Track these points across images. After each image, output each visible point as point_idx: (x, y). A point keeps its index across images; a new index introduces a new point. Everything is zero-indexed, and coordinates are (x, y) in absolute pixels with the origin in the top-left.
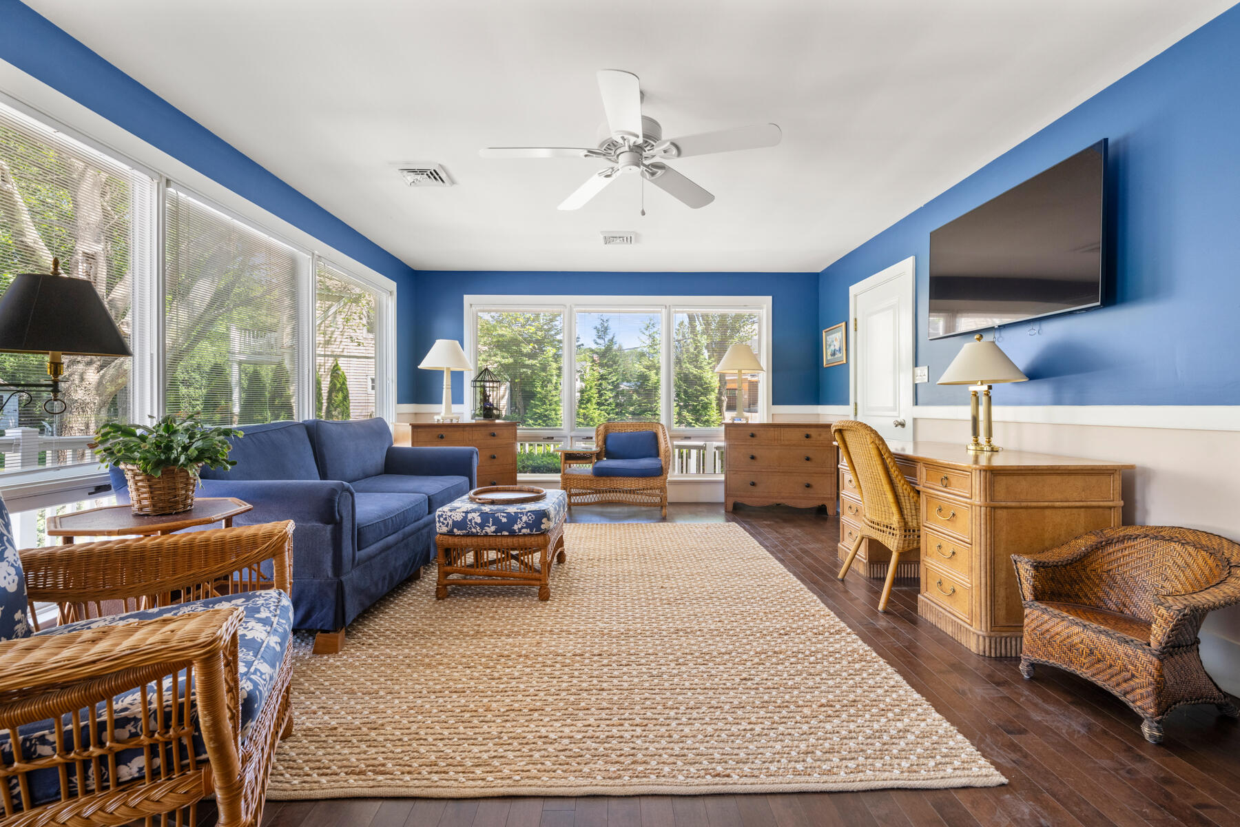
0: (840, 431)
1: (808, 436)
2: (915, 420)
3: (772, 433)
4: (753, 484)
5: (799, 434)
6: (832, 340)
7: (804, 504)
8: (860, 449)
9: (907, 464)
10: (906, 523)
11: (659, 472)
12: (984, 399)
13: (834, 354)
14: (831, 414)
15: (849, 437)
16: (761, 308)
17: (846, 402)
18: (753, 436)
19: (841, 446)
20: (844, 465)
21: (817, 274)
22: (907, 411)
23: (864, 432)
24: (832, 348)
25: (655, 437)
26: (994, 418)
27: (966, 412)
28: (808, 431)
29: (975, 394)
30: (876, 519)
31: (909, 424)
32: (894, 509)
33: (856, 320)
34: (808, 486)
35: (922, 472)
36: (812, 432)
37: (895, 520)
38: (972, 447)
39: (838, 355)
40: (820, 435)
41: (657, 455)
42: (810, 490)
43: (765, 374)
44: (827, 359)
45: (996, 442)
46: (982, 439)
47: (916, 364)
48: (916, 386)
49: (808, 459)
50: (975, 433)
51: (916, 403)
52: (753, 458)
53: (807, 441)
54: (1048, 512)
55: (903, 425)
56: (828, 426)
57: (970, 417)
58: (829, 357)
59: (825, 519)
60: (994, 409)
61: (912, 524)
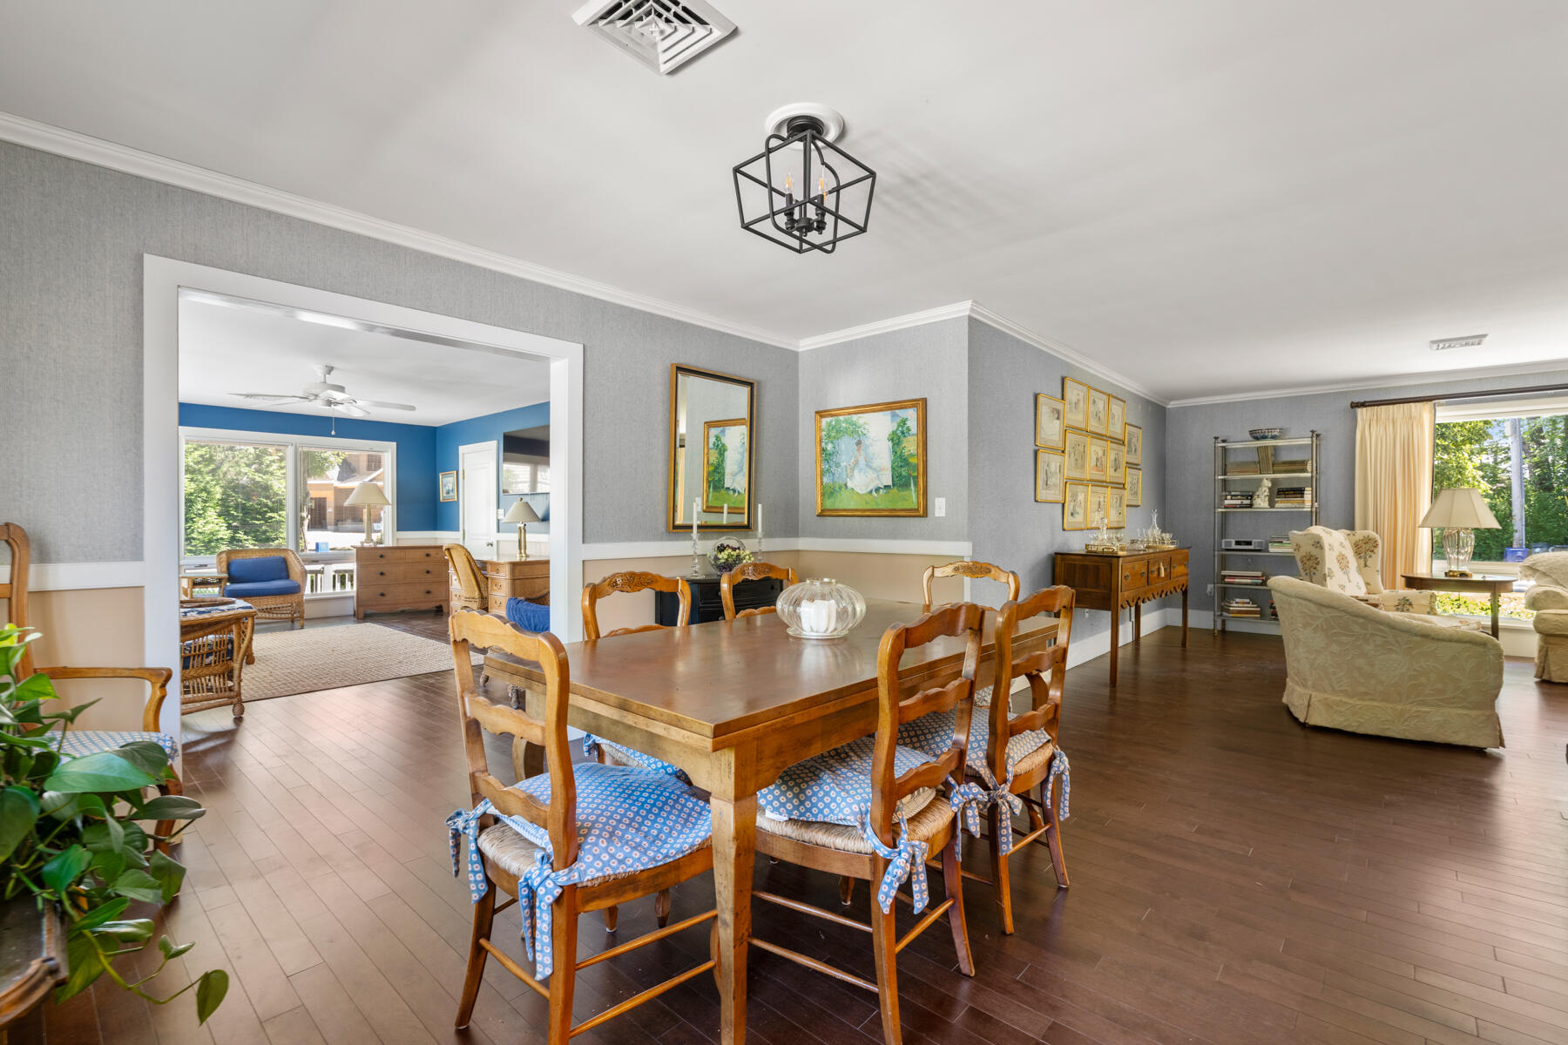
0: (448, 549)
1: (428, 555)
2: (498, 541)
3: (398, 554)
4: (382, 595)
5: (421, 553)
6: (446, 482)
7: (424, 607)
8: (459, 560)
9: (484, 565)
10: (482, 595)
11: (296, 590)
12: (523, 531)
13: (448, 493)
14: (444, 538)
15: (453, 552)
16: (388, 452)
17: (458, 530)
18: (382, 556)
19: (450, 560)
20: (451, 571)
21: (435, 428)
22: (494, 536)
23: (460, 549)
24: (447, 488)
25: (285, 561)
26: (527, 540)
27: (515, 537)
28: (428, 551)
29: (520, 528)
30: (468, 596)
31: (495, 544)
32: (476, 588)
33: (464, 471)
34: (428, 592)
35: (489, 567)
36: (432, 552)
37: (477, 594)
38: (518, 555)
39: (451, 494)
40: (437, 554)
41: (288, 577)
42: (430, 596)
43: (390, 507)
44: (443, 496)
45: (527, 552)
46: (523, 551)
47: (498, 507)
48: (498, 520)
49: (428, 572)
50: (520, 549)
51: (498, 531)
52: (382, 574)
53: (428, 559)
54: (536, 580)
55: (492, 545)
56: (441, 547)
57: (517, 539)
58: (445, 495)
59: (442, 615)
60: (527, 535)
61: (485, 594)
